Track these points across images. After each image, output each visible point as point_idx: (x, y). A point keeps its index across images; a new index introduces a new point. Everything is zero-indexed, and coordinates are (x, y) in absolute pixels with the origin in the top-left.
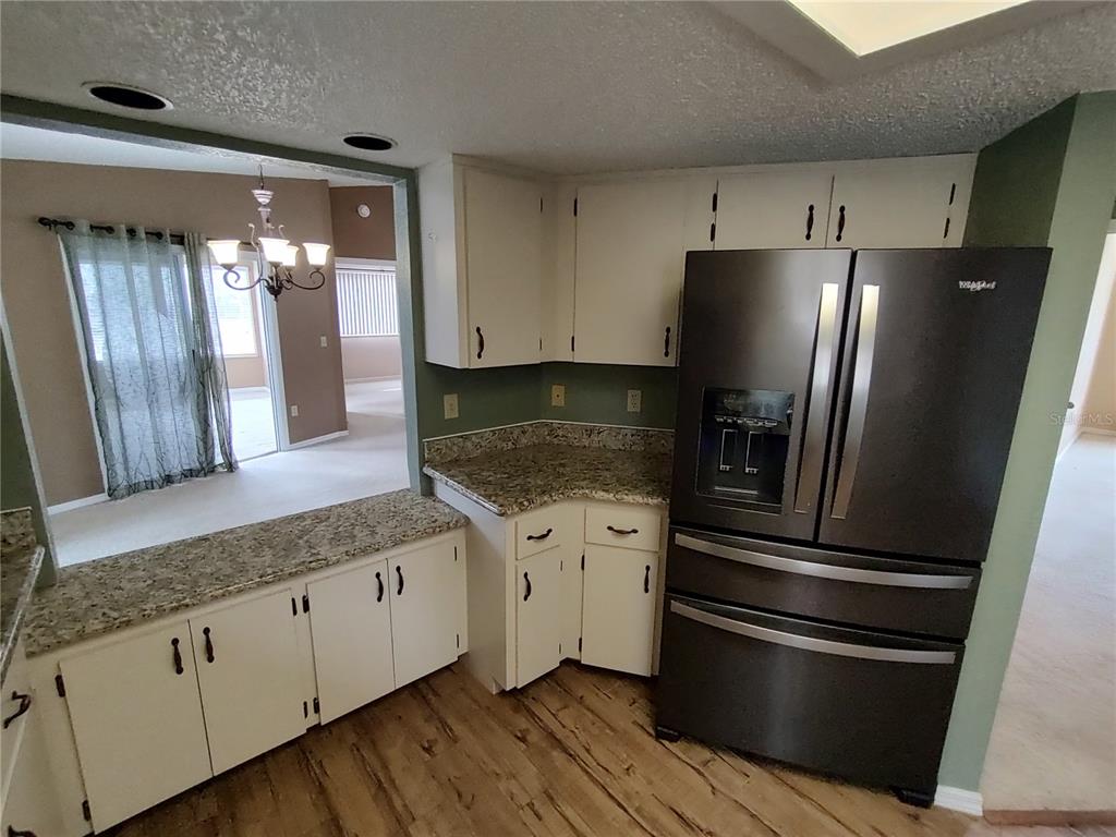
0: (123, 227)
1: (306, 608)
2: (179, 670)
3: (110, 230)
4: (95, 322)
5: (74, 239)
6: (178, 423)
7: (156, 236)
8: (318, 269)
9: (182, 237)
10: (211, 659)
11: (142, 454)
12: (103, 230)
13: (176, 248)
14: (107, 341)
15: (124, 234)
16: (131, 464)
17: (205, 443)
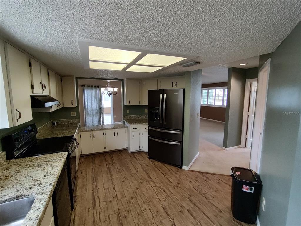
0: (91, 86)
1: (105, 135)
2: (91, 138)
3: (89, 86)
4: (86, 100)
5: (84, 88)
6: (96, 119)
7: (95, 86)
8: (116, 92)
9: (99, 86)
10: (94, 138)
11: (91, 122)
12: (88, 86)
13: (98, 88)
14: (87, 103)
15: (91, 87)
16: (89, 123)
17: (100, 121)
